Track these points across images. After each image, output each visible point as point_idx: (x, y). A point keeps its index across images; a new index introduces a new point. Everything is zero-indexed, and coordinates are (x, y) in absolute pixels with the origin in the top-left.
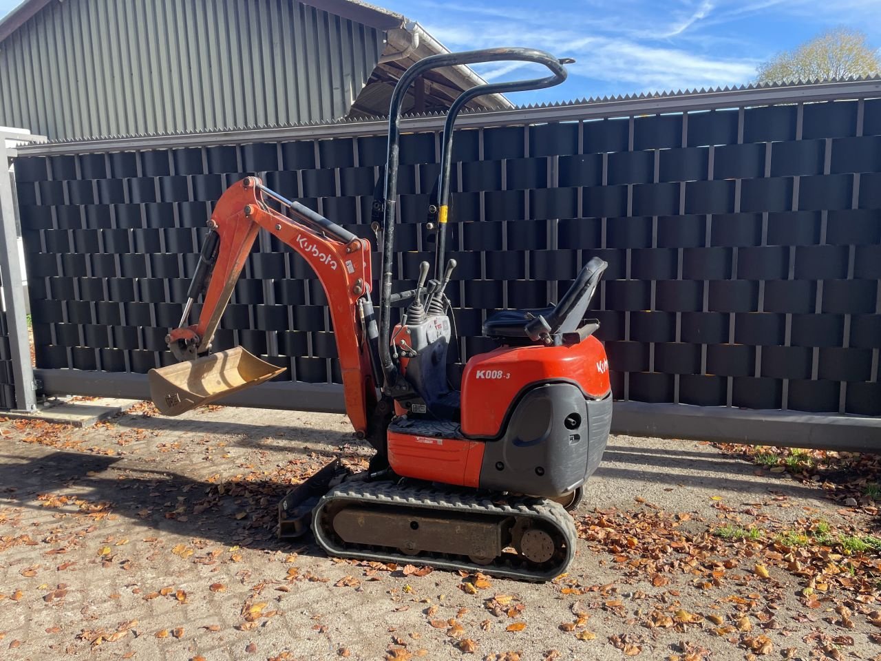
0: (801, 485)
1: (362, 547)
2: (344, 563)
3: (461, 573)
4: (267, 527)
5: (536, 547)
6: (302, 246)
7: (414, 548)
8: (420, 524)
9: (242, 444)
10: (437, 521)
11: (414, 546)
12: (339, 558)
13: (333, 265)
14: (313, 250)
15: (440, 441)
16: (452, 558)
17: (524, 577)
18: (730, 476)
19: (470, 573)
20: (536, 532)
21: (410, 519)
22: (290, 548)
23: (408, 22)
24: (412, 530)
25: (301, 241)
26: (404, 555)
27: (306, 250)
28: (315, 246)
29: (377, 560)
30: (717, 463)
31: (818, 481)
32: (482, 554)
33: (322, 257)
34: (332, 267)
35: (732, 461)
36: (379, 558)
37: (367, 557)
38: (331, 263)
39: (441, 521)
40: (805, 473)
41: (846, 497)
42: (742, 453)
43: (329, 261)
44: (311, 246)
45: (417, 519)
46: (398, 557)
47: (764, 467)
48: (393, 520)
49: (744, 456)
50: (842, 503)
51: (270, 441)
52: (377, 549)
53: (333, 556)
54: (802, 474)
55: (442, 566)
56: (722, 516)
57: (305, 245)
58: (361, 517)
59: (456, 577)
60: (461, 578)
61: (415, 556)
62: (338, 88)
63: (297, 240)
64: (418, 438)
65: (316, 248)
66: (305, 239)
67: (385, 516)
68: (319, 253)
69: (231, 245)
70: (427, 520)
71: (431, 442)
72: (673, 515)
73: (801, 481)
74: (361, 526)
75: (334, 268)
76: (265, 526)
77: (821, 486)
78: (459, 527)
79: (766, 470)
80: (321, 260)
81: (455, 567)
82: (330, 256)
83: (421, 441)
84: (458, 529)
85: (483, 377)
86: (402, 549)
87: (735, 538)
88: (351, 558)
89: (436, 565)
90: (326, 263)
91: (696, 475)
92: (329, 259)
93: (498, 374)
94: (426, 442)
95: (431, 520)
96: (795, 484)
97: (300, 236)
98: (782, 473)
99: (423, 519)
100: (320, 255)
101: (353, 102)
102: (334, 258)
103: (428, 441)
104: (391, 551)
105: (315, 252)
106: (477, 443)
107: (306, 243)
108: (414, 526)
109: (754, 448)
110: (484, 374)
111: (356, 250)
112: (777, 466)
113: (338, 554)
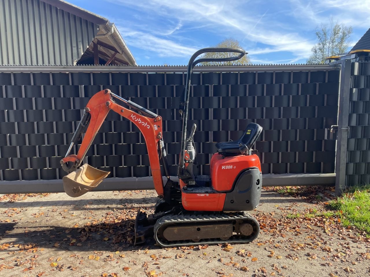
0: (296, 198)
1: (175, 242)
2: (170, 249)
3: (219, 245)
4: (123, 241)
5: (246, 230)
6: (133, 119)
7: (198, 238)
8: (201, 229)
9: (75, 209)
10: (208, 226)
11: (198, 237)
12: (168, 248)
13: (148, 127)
14: (139, 121)
15: (207, 195)
16: (213, 240)
17: (243, 242)
18: (274, 198)
19: (222, 244)
20: (246, 225)
21: (197, 227)
22: (143, 248)
23: (109, 22)
24: (198, 231)
25: (133, 117)
26: (194, 242)
27: (135, 120)
28: (140, 119)
29: (184, 246)
30: (267, 194)
31: (300, 197)
32: (226, 236)
33: (143, 124)
34: (148, 128)
35: (271, 193)
36: (185, 245)
37: (180, 245)
39: (209, 226)
40: (295, 194)
41: (312, 201)
42: (272, 190)
43: (146, 125)
44: (138, 119)
45: (199, 227)
46: (192, 243)
47: (282, 194)
48: (190, 229)
49: (273, 191)
50: (311, 203)
51: (88, 206)
52: (182, 242)
53: (164, 247)
54: (294, 195)
55: (211, 243)
56: (283, 212)
57: (135, 119)
58: (176, 229)
59: (218, 247)
60: (220, 247)
61: (198, 242)
62: (75, 47)
63: (131, 117)
64: (198, 194)
66: (135, 116)
67: (186, 227)
68: (142, 122)
69: (97, 118)
70: (204, 226)
71: (204, 195)
72: (269, 213)
73: (295, 197)
74: (176, 233)
75: (149, 128)
76: (122, 241)
77: (301, 198)
78: (217, 227)
79: (283, 195)
80: (143, 125)
81: (217, 243)
82: (147, 123)
83: (199, 196)
84: (216, 228)
85: (225, 168)
86: (193, 240)
87: (293, 218)
88: (173, 247)
89: (209, 243)
90: (145, 126)
91: (264, 199)
92: (146, 124)
93: (231, 167)
94: (202, 195)
95: (205, 226)
96: (294, 198)
97: (132, 115)
98: (288, 195)
99: (202, 226)
100: (142, 123)
101: (82, 54)
102: (148, 124)
103: (203, 195)
104: (188, 241)
105: (140, 122)
106: (223, 194)
107: (136, 118)
108: (199, 229)
109: (275, 187)
110: (225, 167)
111: (159, 120)
112: (286, 193)
113: (167, 246)
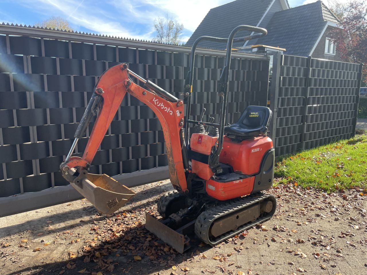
1: (219, 237)
2: (220, 246)
3: (254, 227)
6: (155, 104)
8: (240, 216)
10: (243, 212)
12: (217, 245)
13: (171, 113)
14: (161, 106)
15: (241, 180)
16: (246, 225)
20: (269, 202)
21: (236, 215)
24: (238, 219)
25: (155, 101)
27: (158, 105)
28: (162, 103)
29: (229, 238)
32: (256, 217)
33: (166, 109)
34: (170, 114)
37: (225, 239)
38: (170, 112)
43: (169, 111)
44: (160, 104)
45: (238, 214)
46: (233, 233)
48: (231, 219)
51: (52, 227)
52: (224, 234)
55: (248, 228)
57: (157, 103)
58: (221, 223)
59: (254, 229)
61: (237, 230)
63: (153, 101)
64: (234, 182)
65: (163, 104)
66: (157, 100)
67: (229, 218)
71: (239, 182)
74: (221, 227)
75: (171, 114)
78: (249, 211)
80: (165, 110)
82: (169, 108)
83: (235, 183)
84: (249, 212)
85: (254, 152)
88: (221, 242)
90: (167, 112)
92: (169, 110)
93: (257, 150)
94: (237, 182)
97: (155, 98)
99: (240, 213)
100: (165, 108)
102: (171, 109)
103: (238, 182)
104: (228, 232)
105: (162, 107)
106: (253, 177)
107: (158, 102)
108: (238, 217)
110: (254, 151)
113: (216, 244)
